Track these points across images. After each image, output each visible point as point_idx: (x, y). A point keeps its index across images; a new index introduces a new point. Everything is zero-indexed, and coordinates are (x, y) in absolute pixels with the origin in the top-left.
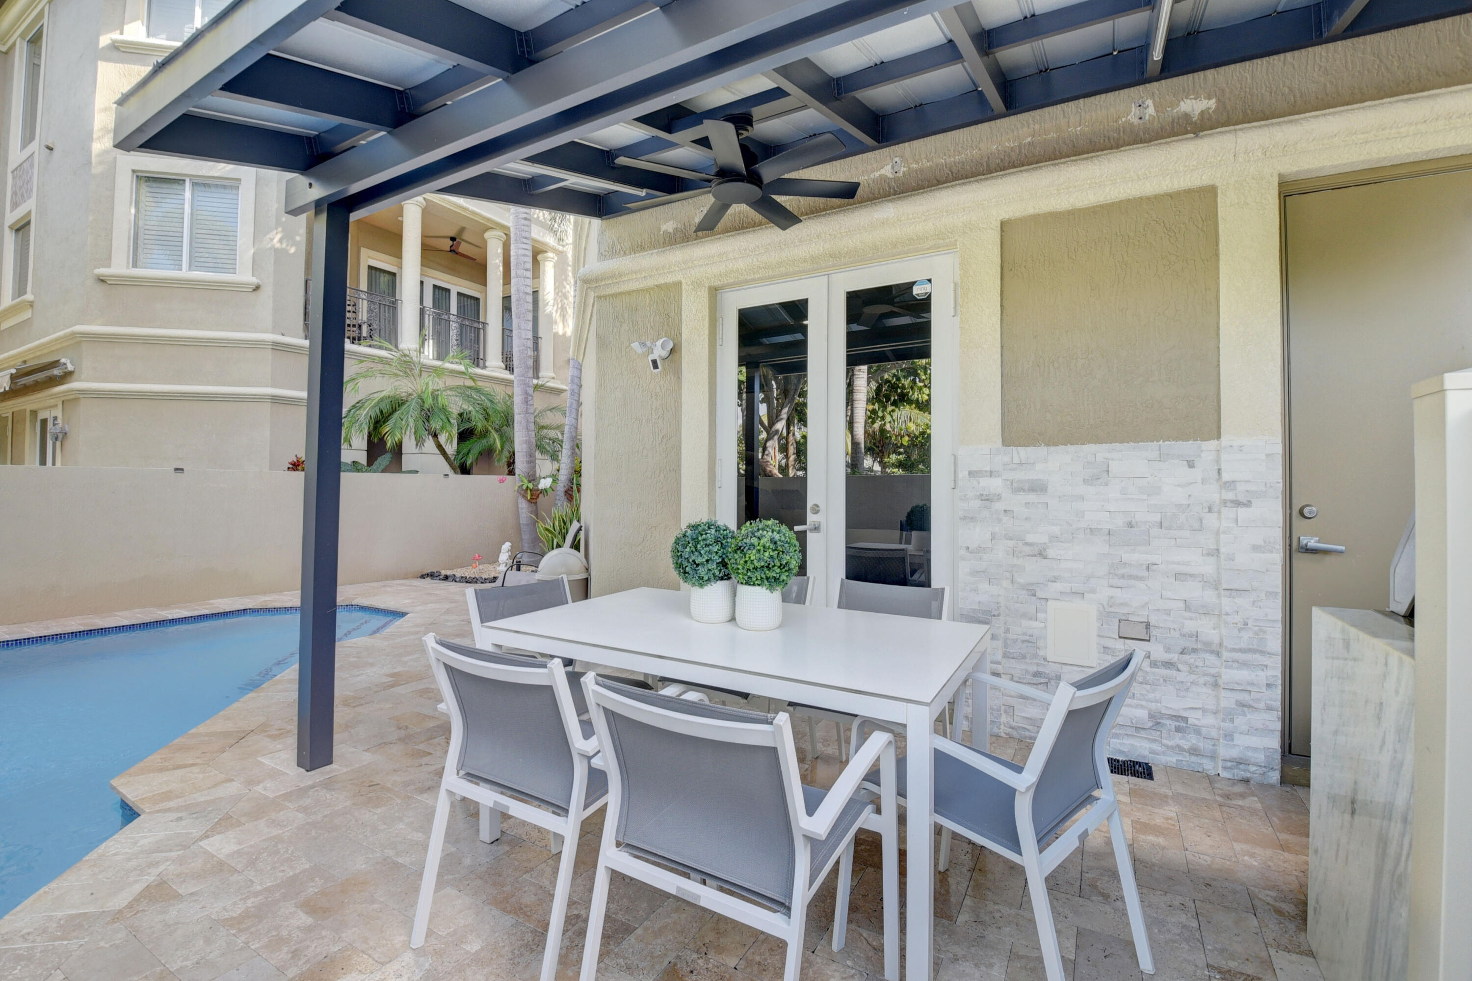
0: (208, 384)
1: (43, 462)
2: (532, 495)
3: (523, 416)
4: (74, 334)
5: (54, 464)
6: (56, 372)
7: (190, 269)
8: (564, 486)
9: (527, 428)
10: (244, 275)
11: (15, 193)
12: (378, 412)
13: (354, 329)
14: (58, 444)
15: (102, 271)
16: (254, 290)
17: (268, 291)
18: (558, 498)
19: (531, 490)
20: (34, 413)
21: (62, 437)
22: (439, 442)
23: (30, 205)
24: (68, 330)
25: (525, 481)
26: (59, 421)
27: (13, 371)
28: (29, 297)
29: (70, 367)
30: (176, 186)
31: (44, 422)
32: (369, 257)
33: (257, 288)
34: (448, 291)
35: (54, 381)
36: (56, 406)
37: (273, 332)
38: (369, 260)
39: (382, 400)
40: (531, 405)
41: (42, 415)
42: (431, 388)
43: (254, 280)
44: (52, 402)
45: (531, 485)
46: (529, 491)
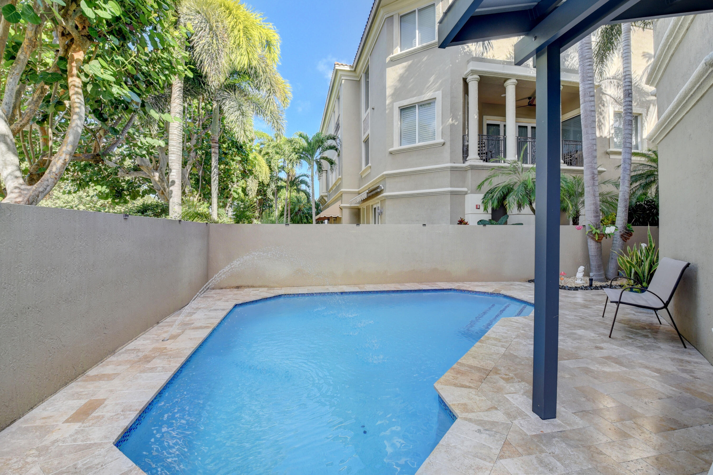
0: (426, 189)
1: (375, 223)
2: (599, 237)
3: (590, 188)
4: (383, 175)
5: (378, 223)
6: (379, 190)
7: (419, 142)
8: (620, 232)
9: (594, 195)
10: (439, 140)
11: (364, 129)
12: (502, 193)
13: (484, 155)
14: (380, 216)
15: (391, 149)
16: (443, 145)
17: (448, 144)
18: (615, 239)
19: (598, 234)
20: (372, 206)
21: (381, 213)
22: (533, 208)
23: (369, 132)
24: (382, 174)
25: (594, 228)
26: (380, 208)
27: (367, 191)
28: (370, 165)
29: (383, 188)
30: (412, 109)
31: (375, 209)
32: (487, 120)
33: (444, 144)
34: (526, 127)
35: (378, 194)
36: (379, 203)
37: (451, 162)
38: (487, 121)
39: (503, 187)
40: (596, 180)
41: (374, 207)
42: (531, 178)
43: (442, 141)
44: (377, 201)
45: (598, 231)
46: (597, 235)
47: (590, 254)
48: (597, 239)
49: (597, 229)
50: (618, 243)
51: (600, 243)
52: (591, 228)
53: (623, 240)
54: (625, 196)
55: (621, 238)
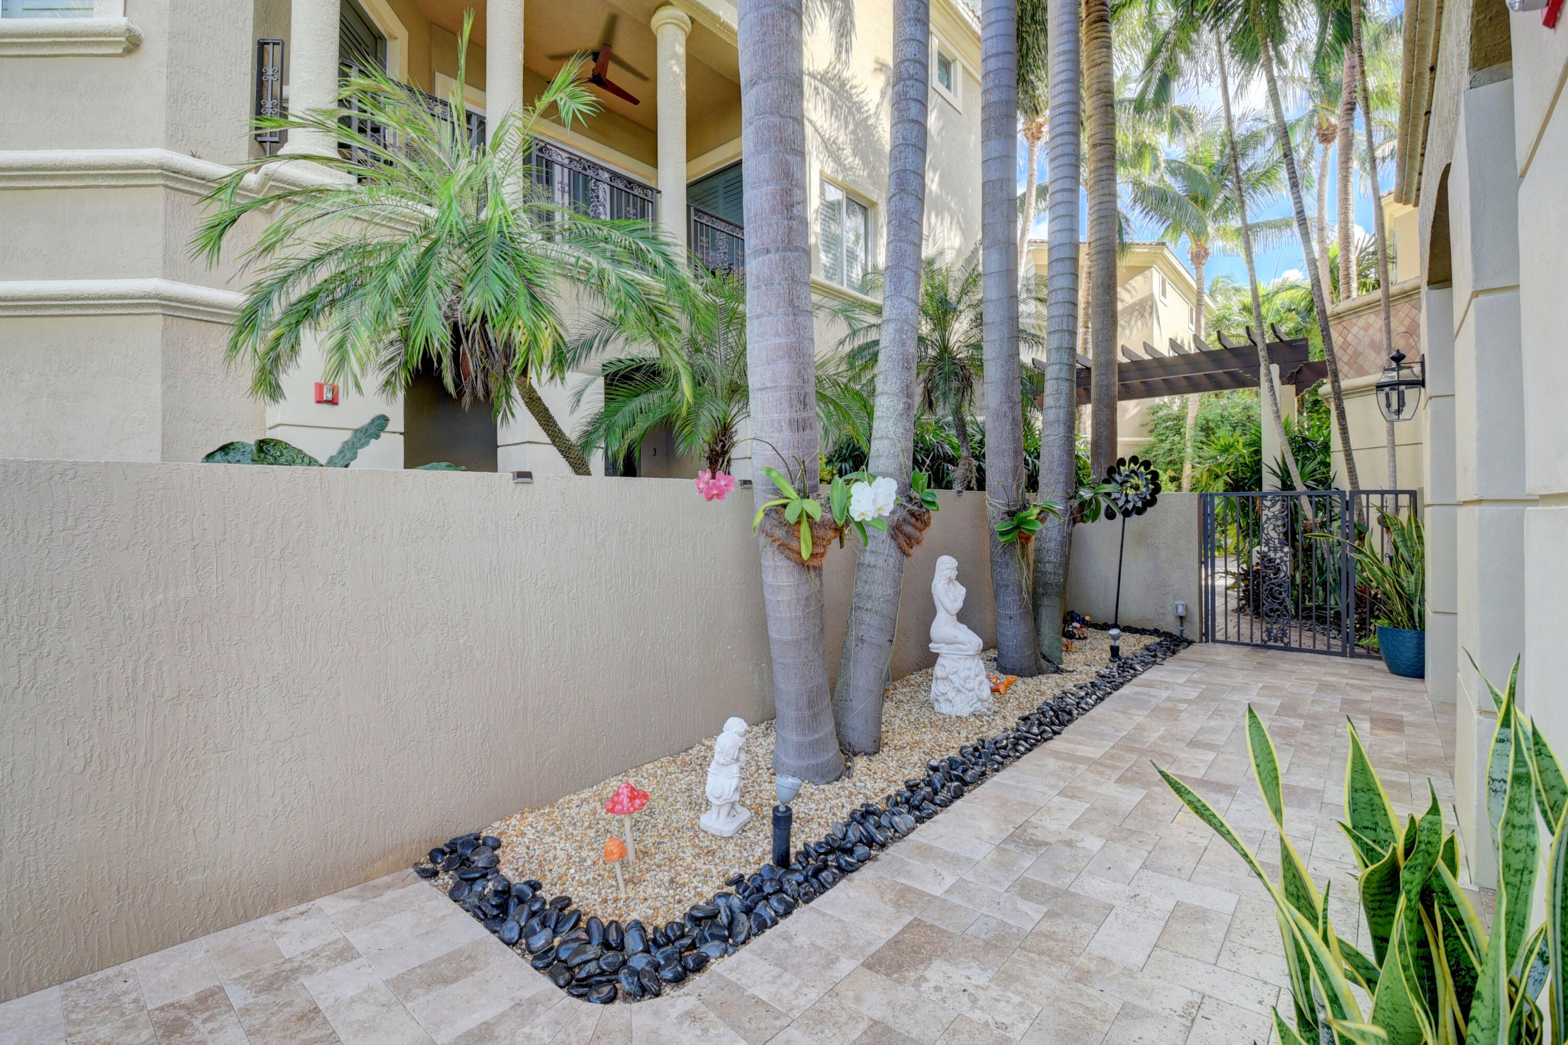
2: (813, 543)
16: (129, 51)
17: (158, 51)
19: (812, 525)
33: (134, 45)
45: (813, 507)
46: (805, 529)
47: (773, 634)
48: (805, 555)
49: (804, 494)
50: (880, 562)
51: (818, 569)
52: (778, 492)
53: (900, 548)
54: (903, 344)
55: (894, 537)
